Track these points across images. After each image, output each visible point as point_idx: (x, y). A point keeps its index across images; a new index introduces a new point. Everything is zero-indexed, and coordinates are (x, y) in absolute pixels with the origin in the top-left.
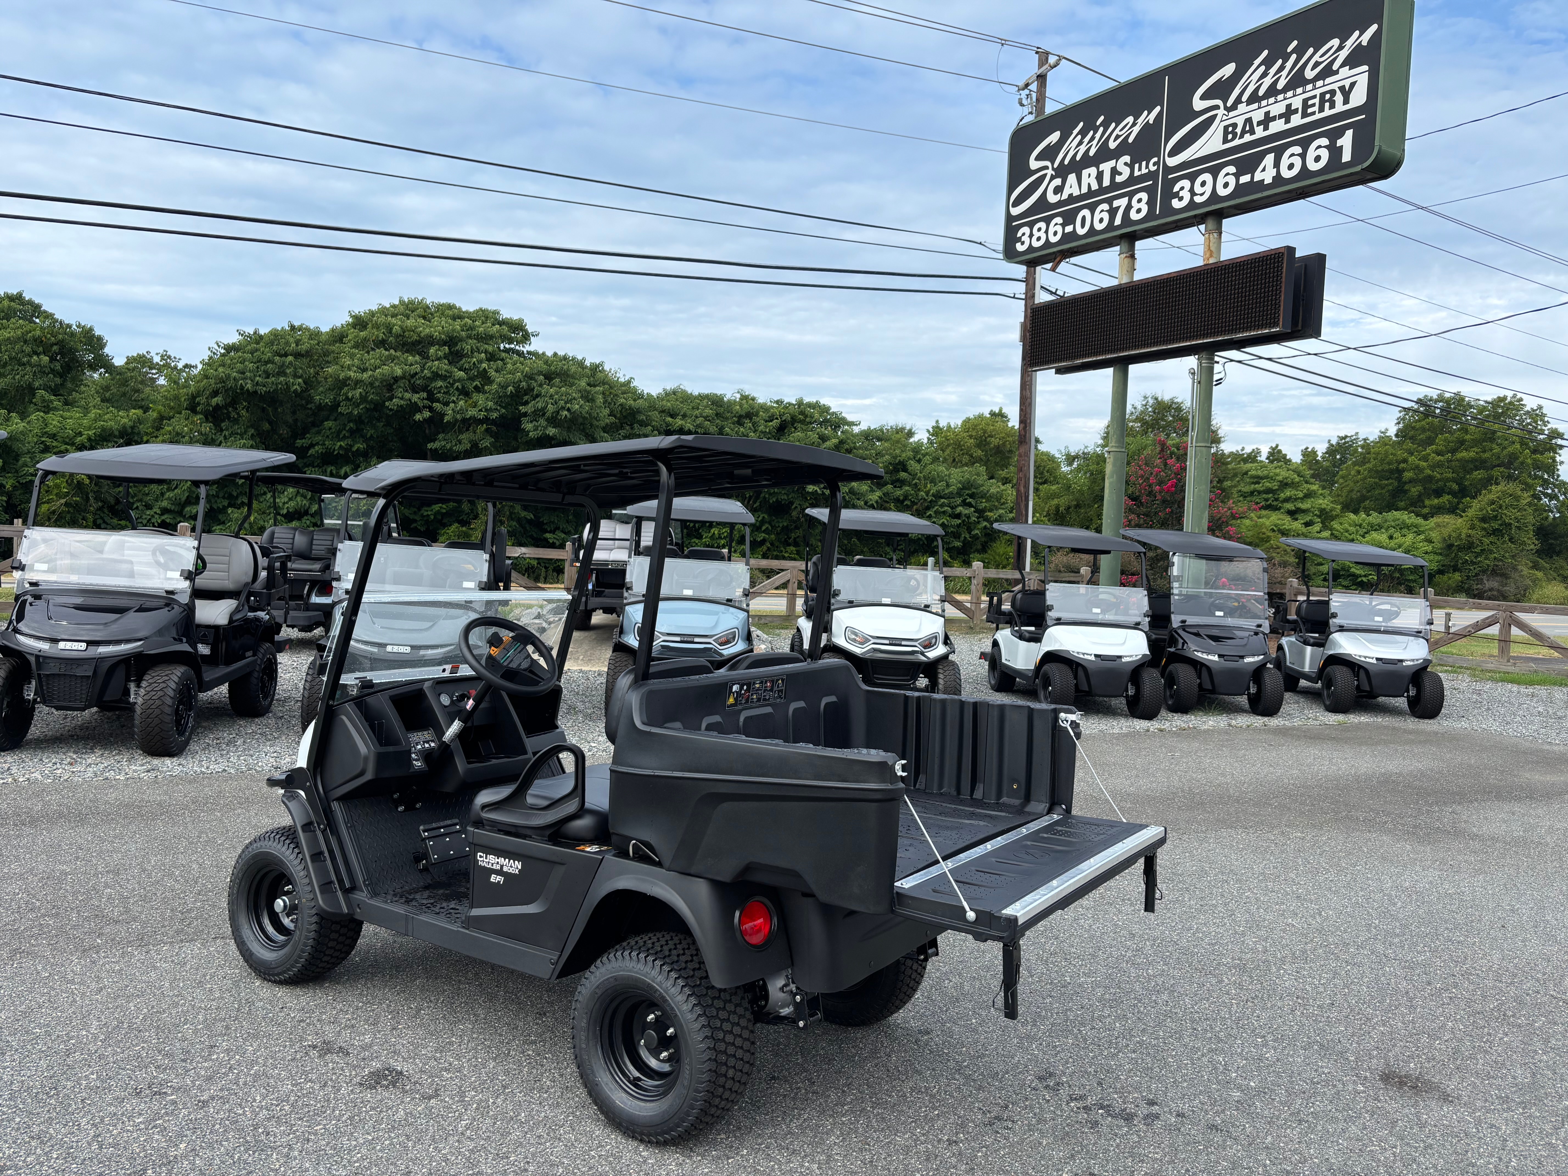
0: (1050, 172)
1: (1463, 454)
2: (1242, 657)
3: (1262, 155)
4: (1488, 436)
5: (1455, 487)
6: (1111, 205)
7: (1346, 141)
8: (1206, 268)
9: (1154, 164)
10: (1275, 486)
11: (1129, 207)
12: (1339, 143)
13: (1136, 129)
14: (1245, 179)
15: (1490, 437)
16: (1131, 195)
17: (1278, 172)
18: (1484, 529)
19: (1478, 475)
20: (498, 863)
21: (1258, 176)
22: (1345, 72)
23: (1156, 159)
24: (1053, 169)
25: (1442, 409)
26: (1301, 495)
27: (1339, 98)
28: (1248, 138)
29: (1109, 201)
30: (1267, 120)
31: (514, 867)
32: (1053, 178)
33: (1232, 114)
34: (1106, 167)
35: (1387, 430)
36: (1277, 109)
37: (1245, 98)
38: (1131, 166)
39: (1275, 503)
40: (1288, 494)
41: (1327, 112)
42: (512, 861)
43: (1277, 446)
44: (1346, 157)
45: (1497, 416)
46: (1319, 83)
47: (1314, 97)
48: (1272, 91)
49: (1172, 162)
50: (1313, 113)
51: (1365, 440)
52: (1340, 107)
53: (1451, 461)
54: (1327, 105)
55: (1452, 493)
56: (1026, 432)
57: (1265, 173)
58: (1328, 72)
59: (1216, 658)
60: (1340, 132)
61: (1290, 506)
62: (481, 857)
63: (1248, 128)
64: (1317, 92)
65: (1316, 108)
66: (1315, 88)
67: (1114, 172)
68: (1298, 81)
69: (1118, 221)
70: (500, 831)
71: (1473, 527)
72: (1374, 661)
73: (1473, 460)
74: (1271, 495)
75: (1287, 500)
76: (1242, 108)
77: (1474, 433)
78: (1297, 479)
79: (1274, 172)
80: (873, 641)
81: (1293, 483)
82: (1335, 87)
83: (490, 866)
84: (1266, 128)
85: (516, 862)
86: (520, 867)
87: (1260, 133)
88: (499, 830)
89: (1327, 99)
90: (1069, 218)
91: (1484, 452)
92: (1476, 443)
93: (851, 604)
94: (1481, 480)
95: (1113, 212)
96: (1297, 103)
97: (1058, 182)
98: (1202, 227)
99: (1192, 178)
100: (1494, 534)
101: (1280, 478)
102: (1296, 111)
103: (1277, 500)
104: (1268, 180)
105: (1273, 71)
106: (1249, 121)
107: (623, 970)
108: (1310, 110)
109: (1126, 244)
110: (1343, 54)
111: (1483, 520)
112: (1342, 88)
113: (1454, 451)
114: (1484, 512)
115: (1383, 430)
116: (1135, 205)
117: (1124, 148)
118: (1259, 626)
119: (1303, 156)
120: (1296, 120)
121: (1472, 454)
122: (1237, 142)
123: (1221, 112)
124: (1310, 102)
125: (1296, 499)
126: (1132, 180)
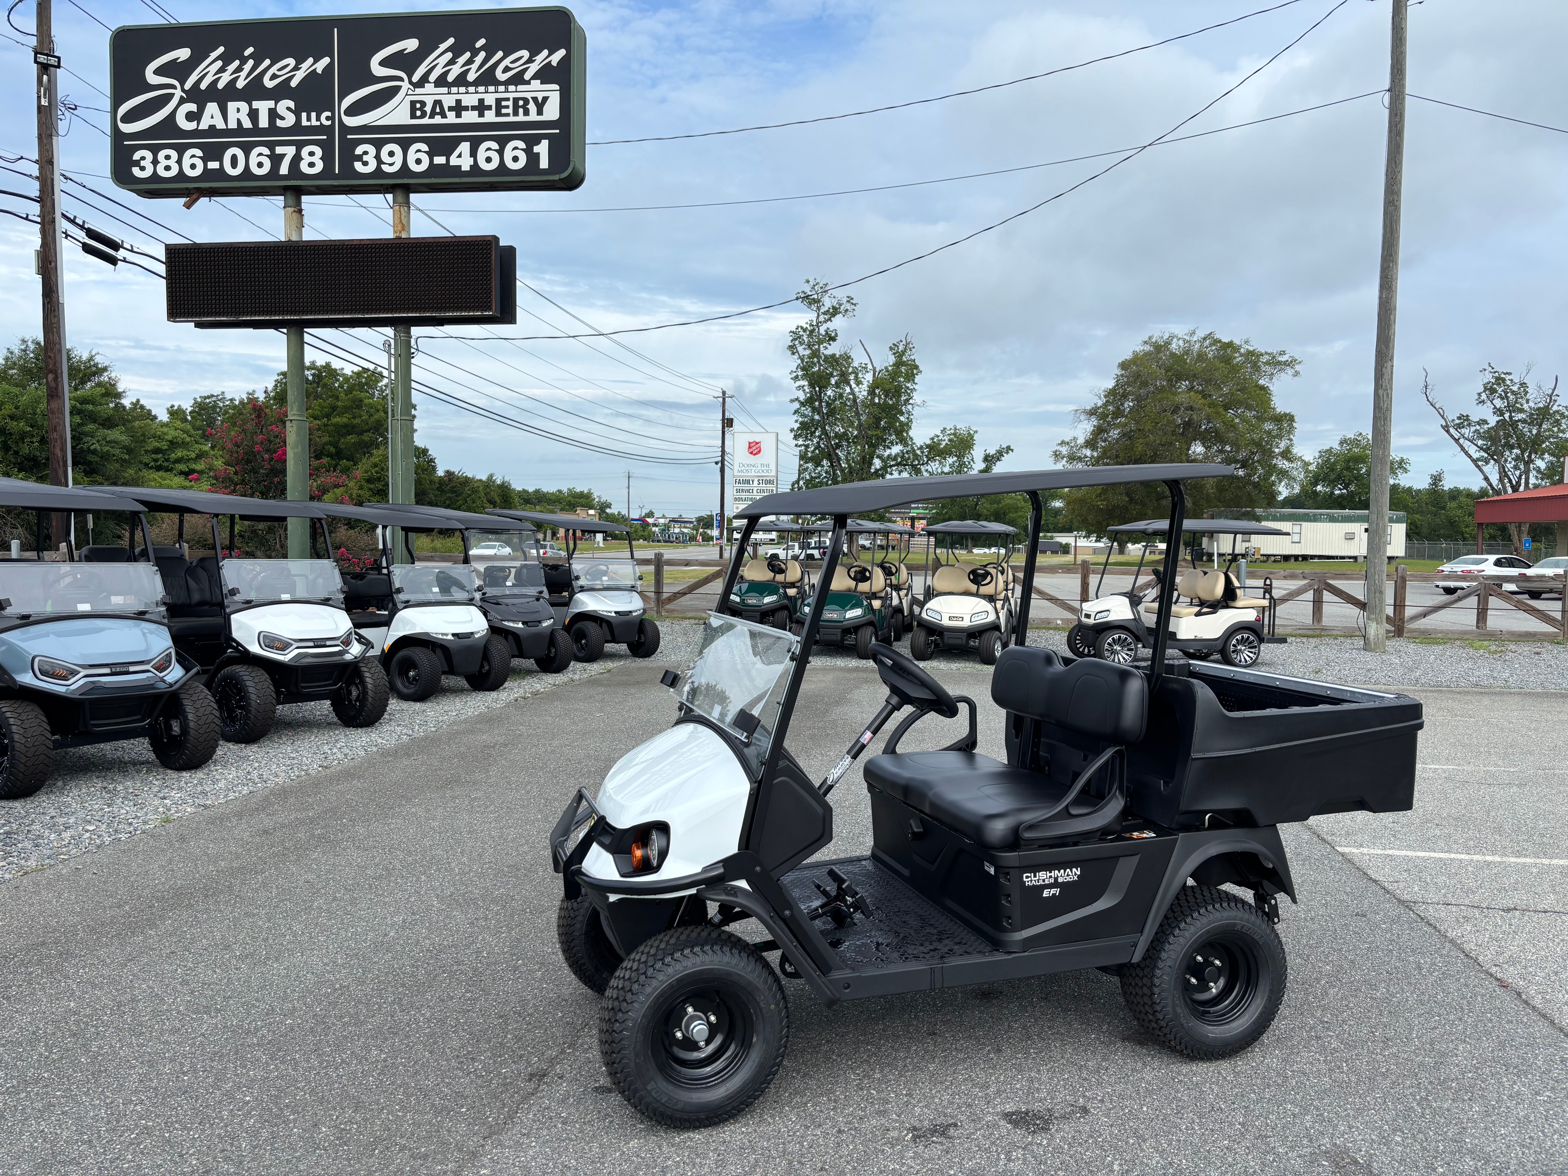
0: (178, 93)
1: (336, 420)
2: (540, 622)
3: (458, 141)
4: (357, 403)
5: (332, 450)
6: (272, 150)
7: (542, 149)
8: (397, 241)
9: (327, 118)
10: (164, 445)
11: (297, 159)
12: (536, 149)
13: (300, 75)
14: (440, 160)
15: (358, 404)
16: (300, 145)
17: (475, 161)
18: (370, 489)
19: (352, 439)
20: (1051, 877)
21: (454, 161)
22: (536, 84)
23: (329, 114)
24: (183, 90)
25: (313, 375)
26: (193, 455)
27: (532, 107)
28: (438, 120)
29: (271, 146)
30: (459, 108)
31: (1072, 874)
32: (182, 101)
33: (418, 91)
34: (263, 107)
35: (254, 391)
36: (470, 100)
37: (433, 77)
38: (297, 113)
39: (166, 464)
40: (179, 454)
41: (521, 118)
42: (1068, 870)
43: (138, 401)
44: (544, 164)
45: (361, 386)
46: (512, 88)
47: (508, 99)
48: (461, 80)
49: (351, 122)
50: (508, 115)
51: (232, 400)
52: (533, 117)
53: (327, 425)
54: (521, 111)
55: (329, 455)
56: (57, 385)
57: (462, 158)
58: (518, 79)
59: (520, 625)
60: (537, 140)
61: (182, 467)
62: (1027, 877)
63: (438, 110)
64: (511, 96)
65: (510, 111)
66: (507, 91)
67: (273, 114)
68: (487, 79)
69: (284, 170)
70: (1041, 847)
71: (361, 488)
72: (613, 614)
73: (345, 426)
74: (160, 456)
75: (179, 461)
76: (429, 88)
77: (344, 400)
78: (188, 439)
79: (471, 161)
80: (296, 645)
81: (183, 443)
82: (528, 96)
83: (1041, 882)
84: (458, 116)
85: (1074, 870)
86: (1078, 873)
87: (451, 118)
88: (1039, 846)
89: (520, 105)
90: (213, 152)
91: (354, 418)
92: (346, 409)
93: (249, 605)
94: (354, 443)
95: (276, 160)
96: (490, 100)
97: (192, 107)
98: (390, 197)
99: (379, 145)
100: (378, 494)
101: (170, 438)
102: (489, 108)
103: (167, 460)
104: (466, 168)
105: (462, 60)
106: (438, 103)
107: (1214, 922)
108: (504, 111)
109: (293, 198)
110: (534, 68)
111: (369, 481)
112: (535, 99)
113: (328, 416)
114: (369, 473)
115: (251, 391)
116: (306, 159)
117: (282, 91)
118: (541, 592)
119: (501, 152)
120: (490, 117)
121: (344, 420)
122: (426, 121)
123: (405, 85)
124: (504, 103)
125: (188, 460)
126: (297, 129)
